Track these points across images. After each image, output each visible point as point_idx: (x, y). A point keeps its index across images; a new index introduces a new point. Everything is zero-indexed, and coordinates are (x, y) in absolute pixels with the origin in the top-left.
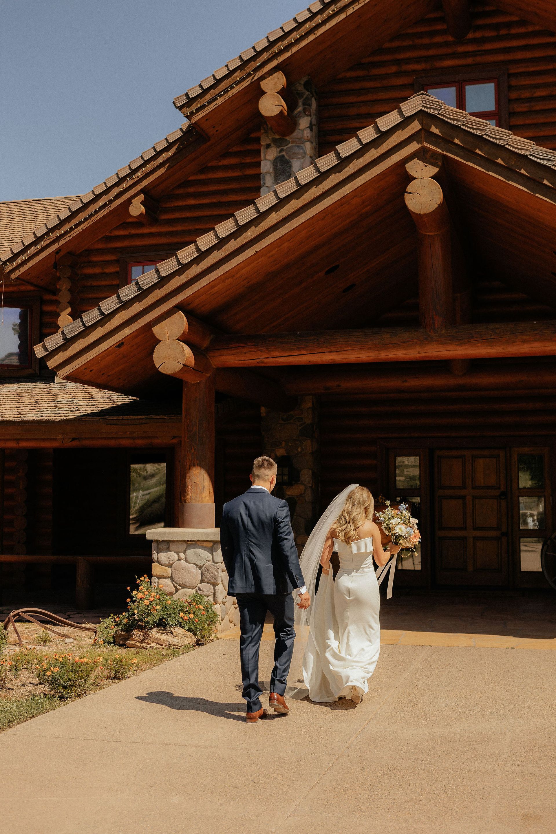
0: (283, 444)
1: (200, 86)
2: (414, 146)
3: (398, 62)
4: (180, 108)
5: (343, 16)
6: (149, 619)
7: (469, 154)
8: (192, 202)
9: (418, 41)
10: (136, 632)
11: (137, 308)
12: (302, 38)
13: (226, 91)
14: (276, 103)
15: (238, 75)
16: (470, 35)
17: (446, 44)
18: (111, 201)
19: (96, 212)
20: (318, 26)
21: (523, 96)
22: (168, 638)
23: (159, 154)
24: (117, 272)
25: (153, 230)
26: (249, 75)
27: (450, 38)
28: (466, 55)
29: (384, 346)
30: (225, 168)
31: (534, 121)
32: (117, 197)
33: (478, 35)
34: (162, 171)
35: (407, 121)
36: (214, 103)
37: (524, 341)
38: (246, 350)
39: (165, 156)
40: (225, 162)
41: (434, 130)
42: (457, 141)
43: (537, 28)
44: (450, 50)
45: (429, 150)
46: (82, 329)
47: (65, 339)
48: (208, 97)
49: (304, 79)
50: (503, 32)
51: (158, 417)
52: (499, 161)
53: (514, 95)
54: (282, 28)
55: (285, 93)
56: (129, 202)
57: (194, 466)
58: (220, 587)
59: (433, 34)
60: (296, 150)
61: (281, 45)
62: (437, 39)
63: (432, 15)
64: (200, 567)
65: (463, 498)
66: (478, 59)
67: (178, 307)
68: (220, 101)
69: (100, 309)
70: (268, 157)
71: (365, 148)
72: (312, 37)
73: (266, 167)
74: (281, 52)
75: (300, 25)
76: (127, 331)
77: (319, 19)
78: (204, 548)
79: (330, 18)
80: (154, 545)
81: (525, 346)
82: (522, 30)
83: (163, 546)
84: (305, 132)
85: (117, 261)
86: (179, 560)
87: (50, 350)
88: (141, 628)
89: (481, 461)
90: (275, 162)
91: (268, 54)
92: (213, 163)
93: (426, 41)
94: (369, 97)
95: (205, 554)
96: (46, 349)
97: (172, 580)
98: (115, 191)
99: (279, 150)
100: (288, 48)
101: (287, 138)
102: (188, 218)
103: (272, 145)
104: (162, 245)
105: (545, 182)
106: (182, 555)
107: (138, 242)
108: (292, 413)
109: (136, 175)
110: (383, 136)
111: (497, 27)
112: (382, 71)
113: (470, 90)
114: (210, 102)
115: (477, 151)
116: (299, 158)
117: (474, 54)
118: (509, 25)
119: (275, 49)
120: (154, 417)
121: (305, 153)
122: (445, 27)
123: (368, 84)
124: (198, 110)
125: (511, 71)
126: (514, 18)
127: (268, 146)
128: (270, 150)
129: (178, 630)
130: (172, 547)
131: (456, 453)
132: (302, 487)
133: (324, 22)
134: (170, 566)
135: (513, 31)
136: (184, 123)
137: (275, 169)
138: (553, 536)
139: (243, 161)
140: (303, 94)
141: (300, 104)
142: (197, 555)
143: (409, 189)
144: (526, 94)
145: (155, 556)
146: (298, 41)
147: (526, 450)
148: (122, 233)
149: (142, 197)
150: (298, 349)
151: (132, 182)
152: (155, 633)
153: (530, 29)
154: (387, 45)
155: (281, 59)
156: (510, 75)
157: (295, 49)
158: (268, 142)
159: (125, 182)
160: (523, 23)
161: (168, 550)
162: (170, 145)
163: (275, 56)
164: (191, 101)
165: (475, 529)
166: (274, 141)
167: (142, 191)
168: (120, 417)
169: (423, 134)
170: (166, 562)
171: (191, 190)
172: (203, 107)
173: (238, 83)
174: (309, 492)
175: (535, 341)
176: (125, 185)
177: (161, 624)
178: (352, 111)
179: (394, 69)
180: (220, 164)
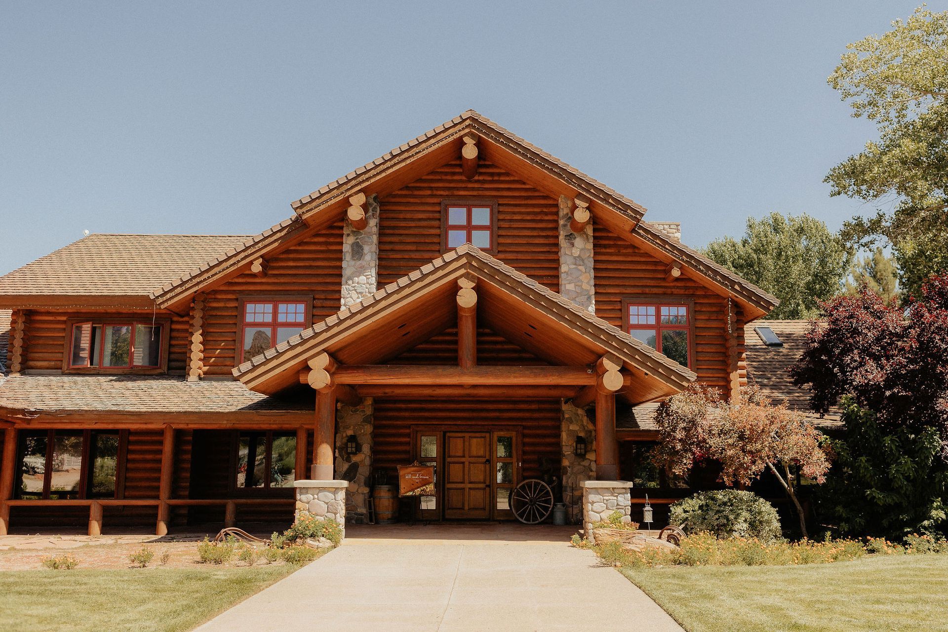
0: (352, 427)
1: (310, 196)
2: (463, 271)
3: (431, 188)
4: (296, 209)
5: (403, 164)
6: (307, 532)
7: (492, 277)
8: (291, 264)
9: (444, 177)
10: (298, 540)
11: (299, 349)
12: (378, 174)
13: (327, 201)
14: (359, 212)
15: (335, 192)
16: (476, 178)
17: (461, 181)
18: (239, 261)
19: (227, 268)
20: (388, 168)
21: (506, 218)
22: (316, 543)
23: (274, 233)
24: (236, 307)
25: (264, 280)
26: (343, 193)
27: (464, 178)
28: (473, 189)
29: (439, 376)
30: (315, 243)
31: (516, 242)
32: (243, 259)
33: (481, 178)
34: (276, 244)
35: (460, 257)
36: (318, 208)
37: (515, 377)
38: (357, 375)
39: (278, 235)
40: (316, 240)
41: (473, 263)
42: (485, 271)
43: (516, 179)
44: (463, 185)
45: (471, 273)
46: (264, 360)
47: (253, 366)
48: (314, 204)
49: (374, 195)
50: (496, 178)
51: (294, 411)
52: (507, 283)
53: (501, 217)
54: (365, 167)
55: (365, 207)
56: (251, 263)
57: (323, 443)
58: (338, 515)
59: (454, 174)
60: (367, 239)
61: (364, 177)
62: (456, 178)
63: (453, 163)
64: (327, 503)
65: (463, 463)
66: (481, 193)
67: (324, 350)
68: (322, 207)
69: (276, 349)
70: (348, 242)
71: (437, 270)
72: (383, 175)
73: (346, 248)
74: (363, 181)
75: (377, 166)
76: (292, 363)
77: (389, 164)
78: (330, 492)
79: (395, 164)
80: (298, 491)
81: (515, 379)
82: (507, 179)
83: (304, 491)
84: (373, 228)
85: (237, 299)
86: (314, 499)
87: (243, 372)
88: (301, 538)
89: (475, 440)
90: (352, 245)
91: (356, 181)
92: (308, 240)
93: (449, 177)
94: (412, 208)
95: (331, 496)
96: (240, 371)
97: (309, 512)
98: (242, 255)
99: (355, 238)
100: (367, 179)
101: (361, 231)
102: (288, 274)
103: (351, 234)
104: (271, 291)
105: (531, 296)
106: (316, 496)
107: (252, 288)
108: (358, 407)
109: (258, 246)
110: (447, 264)
111: (492, 174)
112: (421, 193)
113: (475, 211)
114: (316, 207)
115: (496, 277)
116: (368, 245)
117: (478, 189)
118: (499, 174)
119: (360, 179)
120: (291, 411)
121: (373, 242)
122: (461, 171)
123: (412, 200)
124: (307, 211)
125: (500, 203)
126: (503, 171)
127: (348, 235)
128: (349, 238)
129: (322, 539)
130: (310, 491)
131: (460, 435)
132: (363, 456)
133: (392, 166)
134: (308, 503)
135: (502, 178)
136: (294, 215)
137: (353, 250)
138: (518, 487)
139: (328, 240)
140: (373, 204)
141: (371, 210)
142: (326, 496)
143: (459, 293)
144: (508, 217)
145: (298, 497)
146: (375, 176)
147: (502, 434)
148: (240, 280)
149: (261, 260)
150: (389, 375)
151: (255, 250)
152: (309, 541)
153: (512, 178)
154: (424, 177)
155: (363, 185)
156: (499, 205)
157: (373, 180)
158: (349, 232)
159: (250, 250)
160: (507, 174)
161: (307, 493)
162: (283, 229)
163: (360, 183)
164: (303, 205)
165: (471, 483)
166: (353, 232)
167: (261, 256)
168: (268, 411)
169: (468, 265)
170: (306, 501)
171: (291, 256)
172: (311, 210)
173: (334, 197)
174: (368, 458)
175: (520, 377)
176: (249, 252)
177: (312, 536)
178: (401, 216)
179: (429, 192)
180: (312, 241)
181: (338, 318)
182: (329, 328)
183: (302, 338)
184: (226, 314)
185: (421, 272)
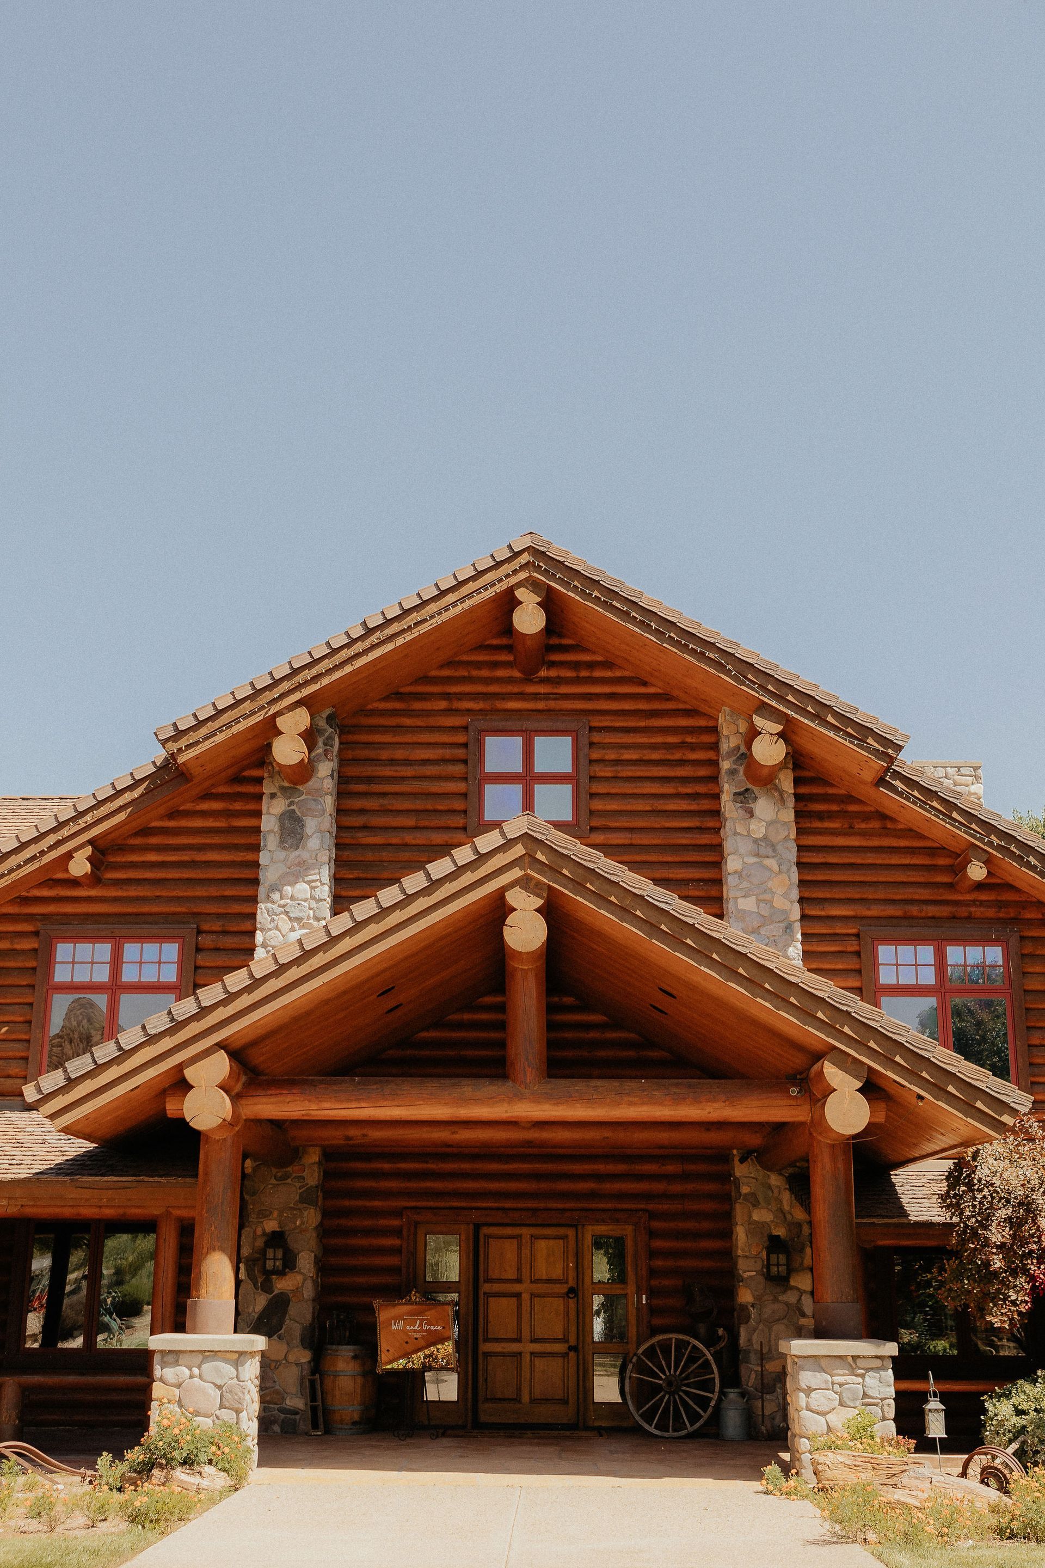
0: (276, 1214)
1: (195, 716)
2: (516, 873)
3: (447, 696)
4: (164, 742)
5: (390, 647)
6: (176, 1454)
7: (578, 885)
8: (152, 857)
9: (475, 673)
10: (155, 1472)
11: (167, 1043)
12: (336, 668)
13: (228, 726)
14: (297, 748)
15: (247, 707)
16: (543, 673)
17: (510, 680)
18: (42, 853)
19: (19, 866)
20: (358, 655)
21: (607, 757)
22: (195, 1480)
23: (119, 793)
24: (35, 950)
25: (93, 893)
26: (262, 708)
27: (517, 674)
28: (536, 697)
29: (466, 1101)
30: (204, 814)
31: (629, 808)
32: (51, 848)
33: (553, 673)
34: (122, 816)
35: (509, 844)
36: (211, 740)
37: (631, 1104)
38: (289, 1098)
39: (128, 797)
40: (205, 806)
41: (540, 856)
42: (565, 872)
43: (627, 674)
44: (516, 689)
45: (533, 878)
46: (92, 1066)
47: (69, 1079)
48: (203, 731)
49: (328, 711)
50: (584, 673)
51: (151, 1179)
52: (613, 899)
53: (595, 756)
54: (310, 653)
55: (309, 737)
56: (69, 856)
57: (214, 1250)
58: (244, 1415)
59: (495, 665)
60: (312, 805)
61: (307, 674)
62: (500, 673)
63: (495, 642)
64: (220, 1387)
65: (518, 1295)
66: (552, 704)
67: (220, 1046)
68: (220, 738)
69: (117, 1042)
70: (272, 811)
71: (461, 870)
72: (348, 669)
73: (269, 823)
74: (307, 683)
75: (335, 651)
76: (151, 1073)
77: (359, 647)
78: (226, 1361)
79: (373, 647)
80: (157, 1358)
81: (632, 1109)
82: (609, 674)
83: (170, 1358)
84: (325, 782)
85: (36, 934)
86: (191, 1377)
87: (46, 1092)
88: (162, 1467)
89: (542, 1244)
90: (282, 817)
91: (290, 683)
92: (188, 806)
93: (485, 673)
94: (409, 738)
95: (229, 1369)
96: (39, 1091)
97: (181, 1406)
98: (51, 839)
99: (287, 802)
100: (315, 679)
101: (300, 788)
102: (145, 880)
103: (279, 794)
104: (109, 915)
105: (663, 927)
106: (196, 1371)
107: (69, 909)
108: (289, 1169)
109: (84, 819)
110: (482, 858)
111: (576, 665)
112: (427, 705)
113: (540, 743)
114: (206, 738)
115: (588, 885)
116: (316, 816)
117: (546, 697)
118: (591, 665)
119: (300, 678)
120: (146, 1179)
121: (324, 810)
122: (511, 658)
123: (407, 721)
124: (189, 746)
125: (594, 724)
126: (599, 658)
127: (273, 796)
128: (275, 802)
129: (208, 1469)
130: (183, 1359)
131: (509, 1231)
132: (299, 1278)
133: (366, 652)
134: (179, 1386)
135: (598, 674)
136: (160, 754)
137: (282, 827)
138: (640, 1351)
139: (231, 807)
140: (325, 730)
141: (320, 743)
142: (217, 1370)
143: (509, 921)
144: (611, 755)
145: (157, 1371)
146: (329, 671)
147: (602, 1229)
148: (45, 893)
149: (89, 850)
150: (358, 1100)
151: (77, 828)
152: (180, 1474)
153: (618, 673)
154: (434, 673)
155: (307, 691)
156: (591, 729)
157: (325, 681)
158: (274, 790)
159: (67, 828)
160: (608, 665)
161: (177, 1363)
162: (137, 783)
163: (300, 687)
164: (179, 734)
165: (535, 1340)
166: (282, 789)
167: (91, 842)
168: (97, 1178)
169: (527, 859)
170: (174, 1381)
171: (154, 840)
172: (197, 743)
173: (246, 717)
174: (309, 1285)
175: (643, 1104)
176: (65, 832)
177: (187, 1462)
178: (385, 755)
179: (443, 704)
180: (198, 808)
181: (251, 975)
182: (231, 997)
183: (172, 1020)
184: (12, 964)
185: (428, 875)
